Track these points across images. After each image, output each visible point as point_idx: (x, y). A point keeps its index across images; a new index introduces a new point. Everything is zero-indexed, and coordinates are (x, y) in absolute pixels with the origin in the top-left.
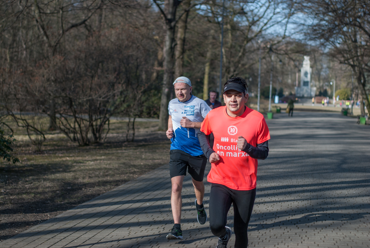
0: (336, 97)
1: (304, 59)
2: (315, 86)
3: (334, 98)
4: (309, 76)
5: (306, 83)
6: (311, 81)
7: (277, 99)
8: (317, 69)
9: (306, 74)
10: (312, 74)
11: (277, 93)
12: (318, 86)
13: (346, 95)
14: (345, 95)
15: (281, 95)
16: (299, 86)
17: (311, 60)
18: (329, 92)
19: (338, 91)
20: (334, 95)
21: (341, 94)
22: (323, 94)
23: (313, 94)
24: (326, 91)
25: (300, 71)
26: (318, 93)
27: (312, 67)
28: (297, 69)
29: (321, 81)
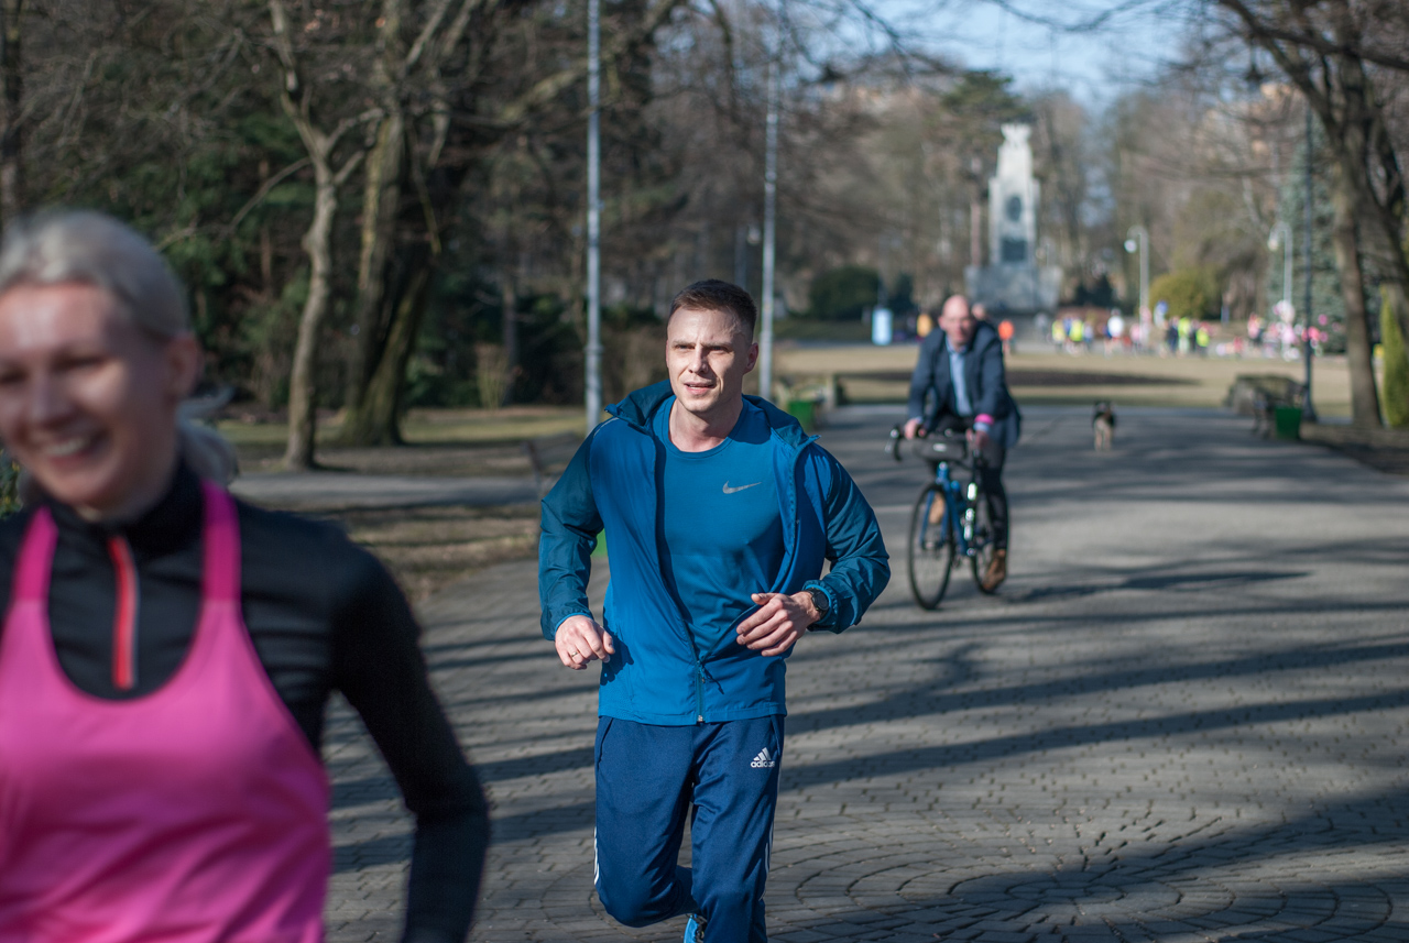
0: (1152, 308)
1: (1001, 138)
2: (1058, 262)
3: (1144, 312)
4: (1028, 217)
5: (1014, 250)
6: (1038, 242)
7: (882, 324)
8: (1062, 187)
9: (1014, 207)
10: (1042, 209)
11: (883, 296)
12: (1069, 264)
13: (1199, 300)
14: (1192, 298)
15: (903, 308)
16: (985, 262)
17: (1033, 141)
18: (1120, 288)
19: (1161, 282)
20: (1145, 297)
21: (1175, 292)
22: (1093, 297)
23: (1050, 298)
24: (1104, 286)
25: (984, 196)
26: (1069, 293)
27: (1039, 176)
28: (972, 189)
29: (1083, 241)
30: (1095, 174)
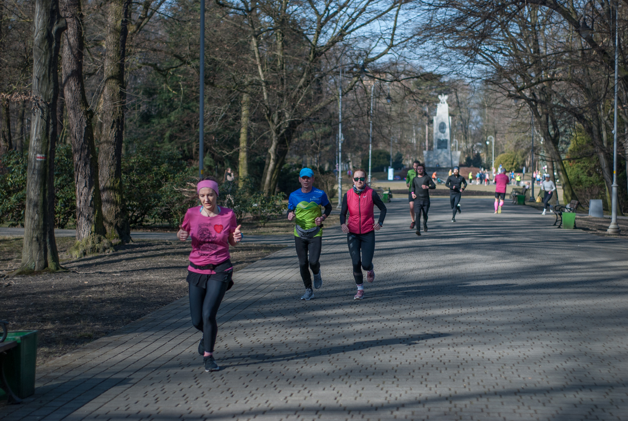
1: (438, 100)
2: (460, 149)
4: (448, 131)
5: (442, 144)
6: (451, 141)
7: (391, 172)
8: (461, 119)
9: (442, 127)
10: (453, 127)
11: (391, 162)
12: (464, 149)
13: (515, 164)
14: (512, 163)
15: (398, 166)
16: (430, 148)
17: (449, 101)
18: (485, 159)
19: (500, 156)
20: (493, 163)
21: (506, 161)
22: (473, 162)
24: (478, 158)
25: (431, 122)
26: (464, 161)
27: (451, 115)
28: (426, 120)
29: (470, 140)
30: (474, 113)
